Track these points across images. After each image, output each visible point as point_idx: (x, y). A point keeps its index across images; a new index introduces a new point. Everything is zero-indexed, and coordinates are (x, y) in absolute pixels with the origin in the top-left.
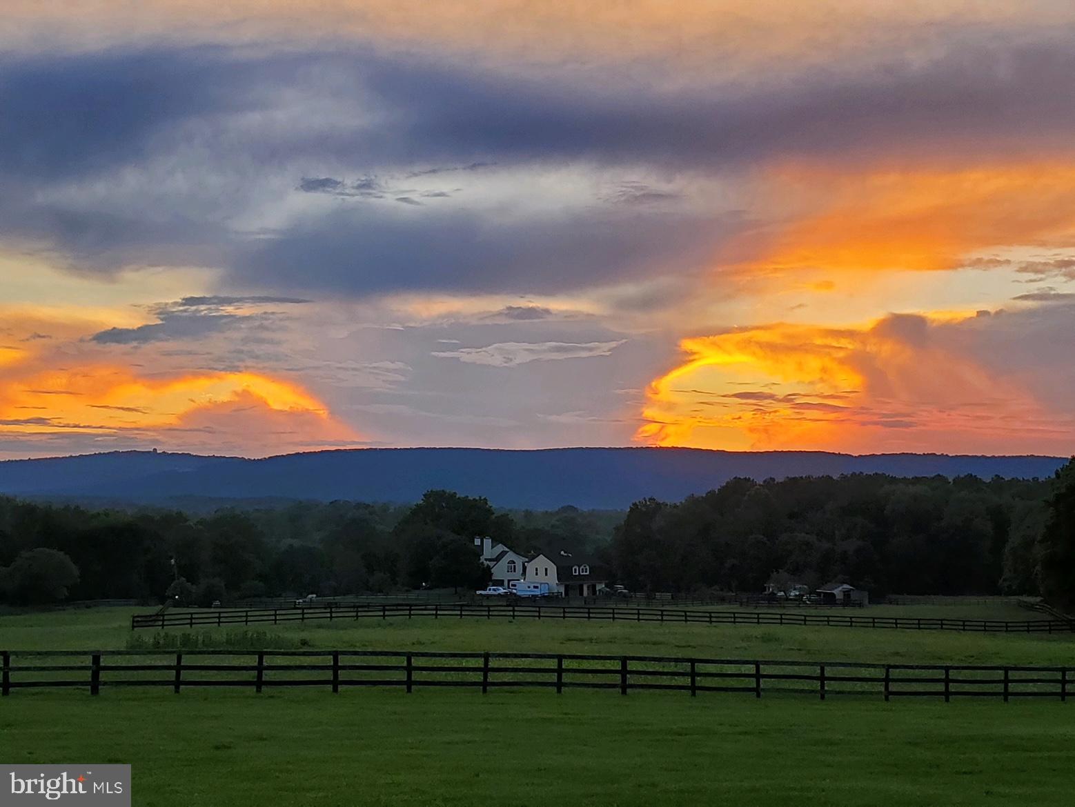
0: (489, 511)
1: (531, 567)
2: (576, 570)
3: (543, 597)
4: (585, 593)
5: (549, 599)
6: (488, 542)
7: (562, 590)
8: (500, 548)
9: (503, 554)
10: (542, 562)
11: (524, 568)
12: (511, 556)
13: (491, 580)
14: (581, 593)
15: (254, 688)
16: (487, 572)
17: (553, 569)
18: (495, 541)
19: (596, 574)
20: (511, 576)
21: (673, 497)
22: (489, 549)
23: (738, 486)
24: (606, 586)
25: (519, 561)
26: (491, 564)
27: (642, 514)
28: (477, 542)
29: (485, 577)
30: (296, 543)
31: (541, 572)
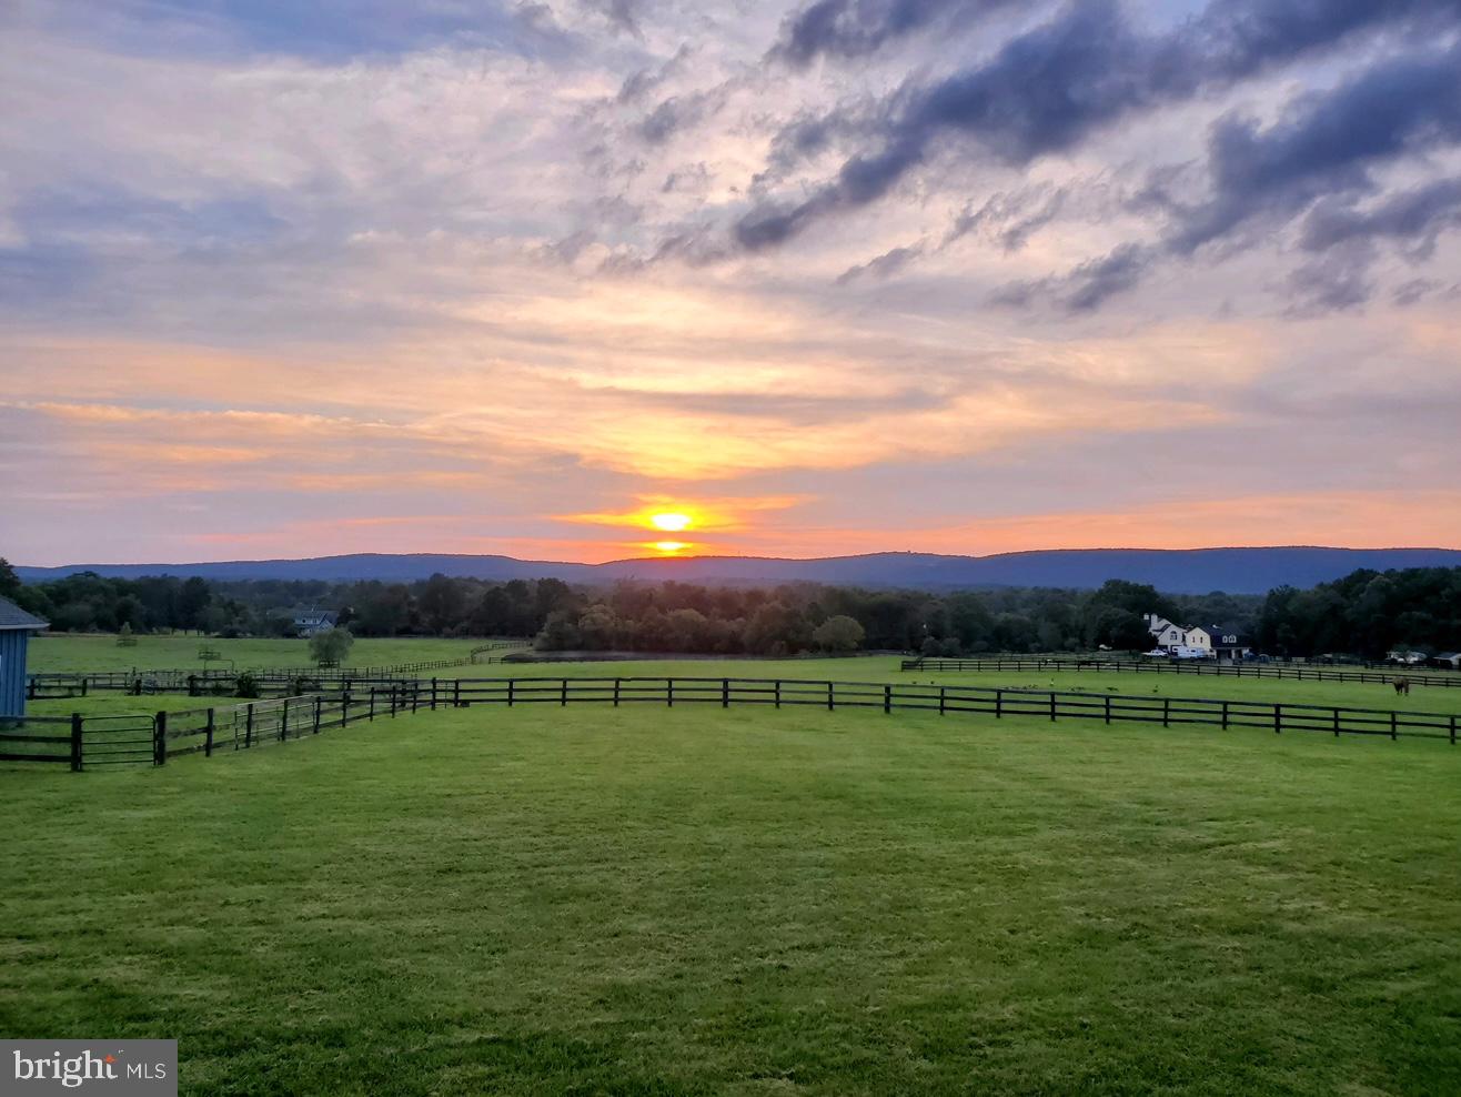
0: (1156, 595)
1: (1189, 636)
2: (1225, 639)
3: (1199, 659)
4: (1233, 656)
5: (1204, 660)
6: (1155, 618)
7: (1215, 653)
8: (1165, 622)
9: (1166, 627)
10: (1198, 632)
11: (1184, 637)
12: (1173, 628)
13: (1157, 645)
14: (1230, 657)
15: (995, 714)
16: (1155, 640)
17: (1207, 638)
18: (1161, 617)
19: (1242, 642)
20: (1174, 642)
21: (1305, 585)
22: (1156, 623)
23: (1363, 576)
24: (1250, 651)
25: (1180, 631)
26: (1159, 633)
27: (1279, 599)
28: (1146, 617)
29: (1153, 643)
30: (1010, 616)
31: (1198, 640)
